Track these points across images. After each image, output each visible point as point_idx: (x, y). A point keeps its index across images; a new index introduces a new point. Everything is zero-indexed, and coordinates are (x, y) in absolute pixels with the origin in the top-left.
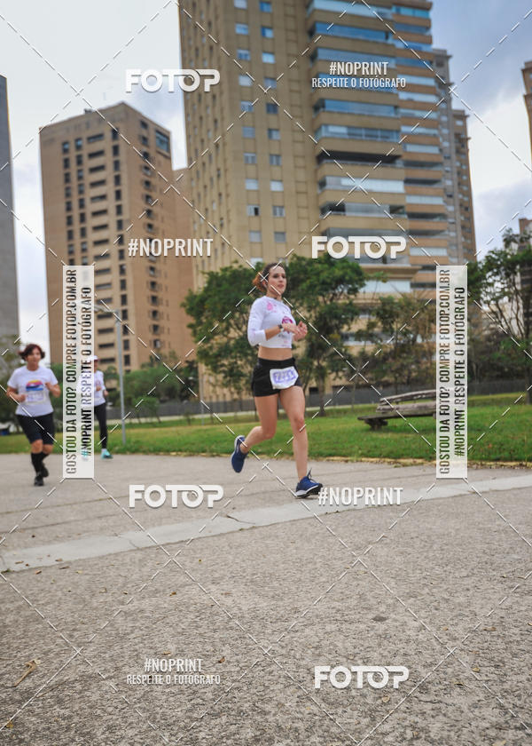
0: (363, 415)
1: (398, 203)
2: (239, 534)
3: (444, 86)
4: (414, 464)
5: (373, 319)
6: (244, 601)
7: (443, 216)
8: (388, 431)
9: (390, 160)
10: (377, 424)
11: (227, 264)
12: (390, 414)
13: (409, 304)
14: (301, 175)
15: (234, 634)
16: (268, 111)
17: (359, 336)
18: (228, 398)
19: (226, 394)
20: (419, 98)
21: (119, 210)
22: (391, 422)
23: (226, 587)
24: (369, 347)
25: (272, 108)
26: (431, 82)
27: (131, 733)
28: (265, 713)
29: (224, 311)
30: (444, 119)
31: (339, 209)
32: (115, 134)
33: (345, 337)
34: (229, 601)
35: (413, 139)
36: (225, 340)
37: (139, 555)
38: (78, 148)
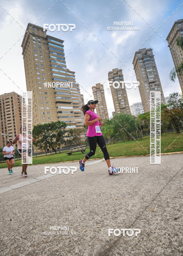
0: (67, 153)
1: (72, 111)
2: (38, 182)
3: (79, 90)
4: (77, 161)
5: (69, 133)
6: (35, 197)
7: (81, 113)
8: (72, 155)
9: (70, 103)
10: (70, 154)
11: (38, 124)
12: (72, 152)
13: (75, 130)
14: (53, 106)
15: (32, 206)
16: (45, 94)
17: (66, 137)
18: (40, 152)
19: (39, 151)
20: (74, 92)
21: (13, 114)
22: (72, 153)
23: (32, 195)
24: (68, 139)
25: (46, 93)
26: (76, 89)
27: (4, 233)
28: (36, 223)
29: (38, 133)
30: (79, 96)
31: (61, 112)
32: (12, 98)
33: (64, 137)
34: (32, 198)
35: (73, 99)
36: (38, 139)
37: (13, 191)
38: (3, 101)
